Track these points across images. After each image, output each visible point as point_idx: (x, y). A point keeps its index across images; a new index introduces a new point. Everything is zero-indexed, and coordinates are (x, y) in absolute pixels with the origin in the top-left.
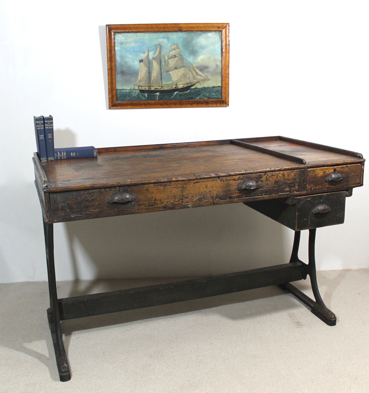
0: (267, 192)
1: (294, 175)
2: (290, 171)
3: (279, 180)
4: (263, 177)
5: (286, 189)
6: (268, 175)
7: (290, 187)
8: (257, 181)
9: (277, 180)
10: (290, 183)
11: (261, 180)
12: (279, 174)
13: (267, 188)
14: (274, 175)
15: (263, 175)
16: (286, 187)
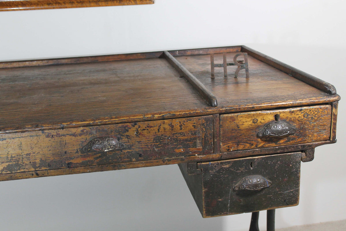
0: (140, 155)
1: (193, 126)
2: (184, 119)
3: (162, 135)
4: (129, 130)
5: (177, 151)
6: (139, 127)
7: (186, 147)
8: (119, 136)
9: (159, 134)
10: (186, 140)
11: (127, 136)
12: (162, 125)
13: (139, 148)
14: (151, 127)
15: (131, 126)
16: (178, 147)
